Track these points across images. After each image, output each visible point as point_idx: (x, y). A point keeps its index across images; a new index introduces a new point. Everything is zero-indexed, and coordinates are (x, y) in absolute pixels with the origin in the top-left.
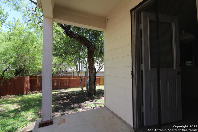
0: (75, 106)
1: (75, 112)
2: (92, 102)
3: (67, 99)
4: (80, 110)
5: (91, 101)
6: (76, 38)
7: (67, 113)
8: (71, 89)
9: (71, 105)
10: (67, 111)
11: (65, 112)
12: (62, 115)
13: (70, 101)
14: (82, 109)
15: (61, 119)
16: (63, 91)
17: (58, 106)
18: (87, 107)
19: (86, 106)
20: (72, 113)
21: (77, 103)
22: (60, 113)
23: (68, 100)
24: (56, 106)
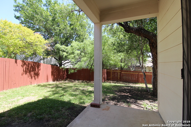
0: (131, 101)
1: (127, 106)
2: (151, 103)
3: (128, 92)
4: (133, 106)
5: (151, 101)
6: (134, 32)
7: (120, 104)
8: (140, 84)
9: (128, 99)
10: (121, 103)
11: (118, 103)
12: (115, 104)
13: (130, 95)
14: (135, 106)
15: (107, 106)
16: (131, 85)
17: (116, 96)
18: (142, 106)
19: (142, 104)
20: (124, 106)
21: (134, 99)
22: (114, 102)
23: (128, 94)
24: (115, 95)
